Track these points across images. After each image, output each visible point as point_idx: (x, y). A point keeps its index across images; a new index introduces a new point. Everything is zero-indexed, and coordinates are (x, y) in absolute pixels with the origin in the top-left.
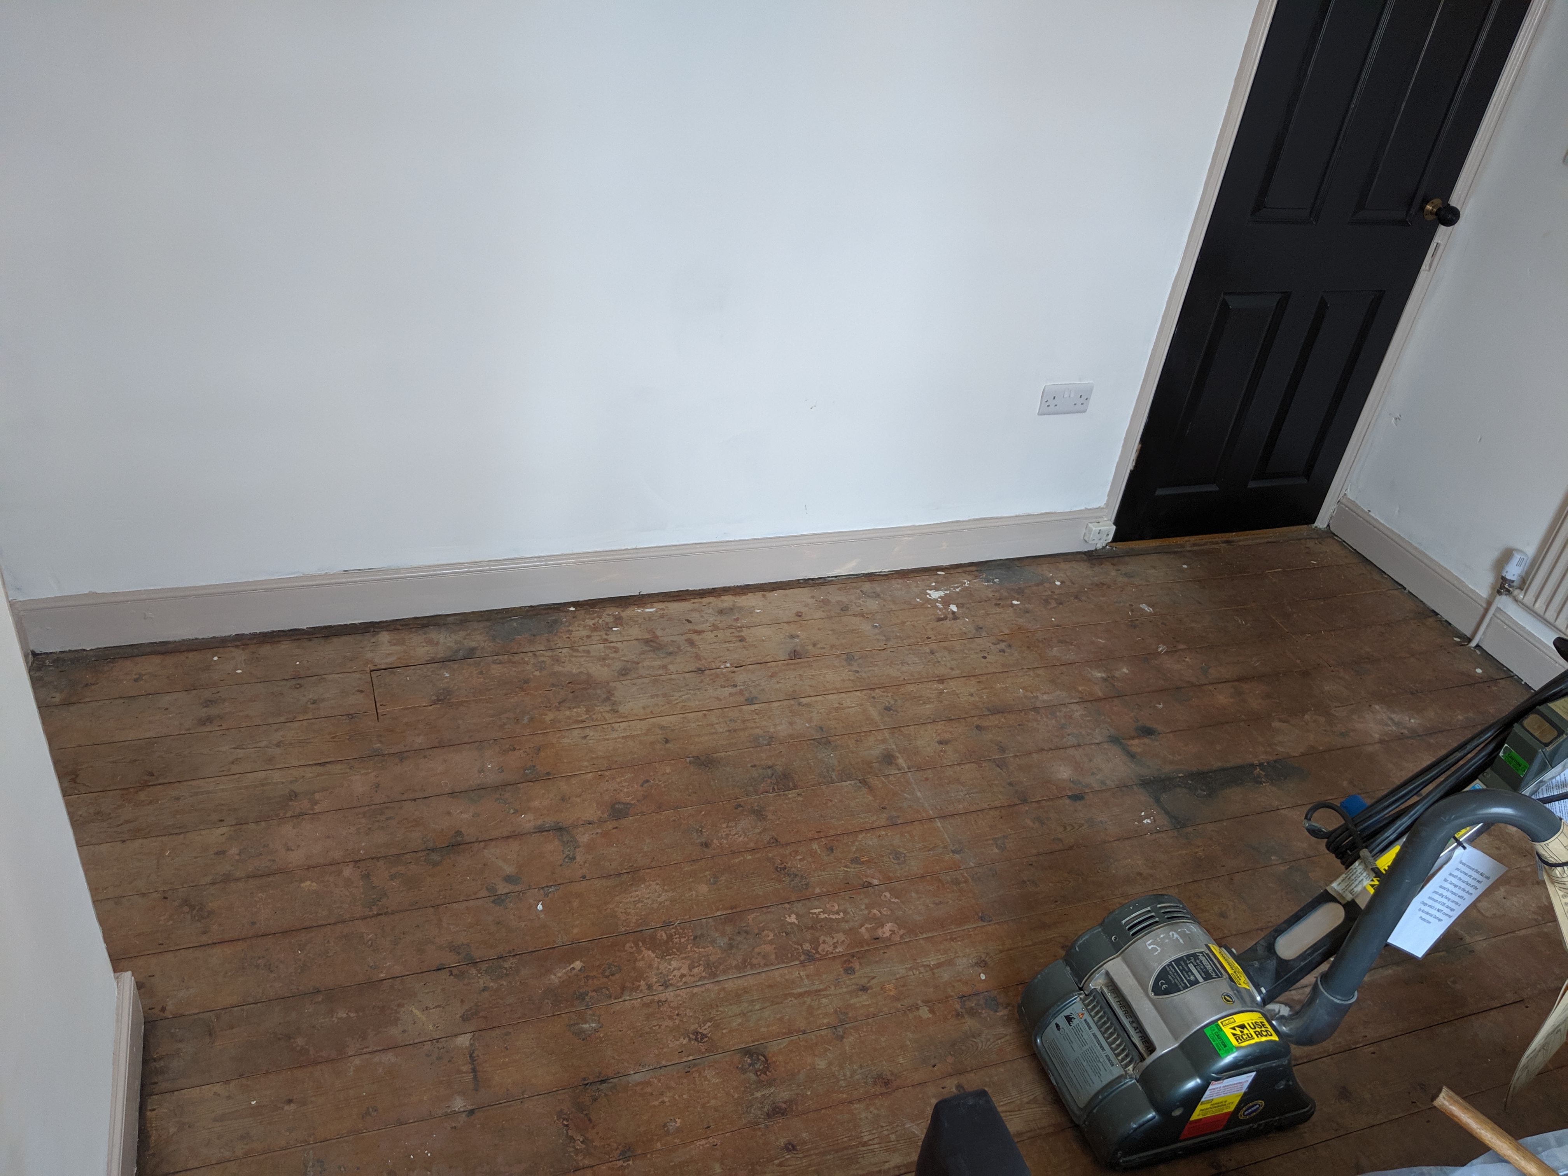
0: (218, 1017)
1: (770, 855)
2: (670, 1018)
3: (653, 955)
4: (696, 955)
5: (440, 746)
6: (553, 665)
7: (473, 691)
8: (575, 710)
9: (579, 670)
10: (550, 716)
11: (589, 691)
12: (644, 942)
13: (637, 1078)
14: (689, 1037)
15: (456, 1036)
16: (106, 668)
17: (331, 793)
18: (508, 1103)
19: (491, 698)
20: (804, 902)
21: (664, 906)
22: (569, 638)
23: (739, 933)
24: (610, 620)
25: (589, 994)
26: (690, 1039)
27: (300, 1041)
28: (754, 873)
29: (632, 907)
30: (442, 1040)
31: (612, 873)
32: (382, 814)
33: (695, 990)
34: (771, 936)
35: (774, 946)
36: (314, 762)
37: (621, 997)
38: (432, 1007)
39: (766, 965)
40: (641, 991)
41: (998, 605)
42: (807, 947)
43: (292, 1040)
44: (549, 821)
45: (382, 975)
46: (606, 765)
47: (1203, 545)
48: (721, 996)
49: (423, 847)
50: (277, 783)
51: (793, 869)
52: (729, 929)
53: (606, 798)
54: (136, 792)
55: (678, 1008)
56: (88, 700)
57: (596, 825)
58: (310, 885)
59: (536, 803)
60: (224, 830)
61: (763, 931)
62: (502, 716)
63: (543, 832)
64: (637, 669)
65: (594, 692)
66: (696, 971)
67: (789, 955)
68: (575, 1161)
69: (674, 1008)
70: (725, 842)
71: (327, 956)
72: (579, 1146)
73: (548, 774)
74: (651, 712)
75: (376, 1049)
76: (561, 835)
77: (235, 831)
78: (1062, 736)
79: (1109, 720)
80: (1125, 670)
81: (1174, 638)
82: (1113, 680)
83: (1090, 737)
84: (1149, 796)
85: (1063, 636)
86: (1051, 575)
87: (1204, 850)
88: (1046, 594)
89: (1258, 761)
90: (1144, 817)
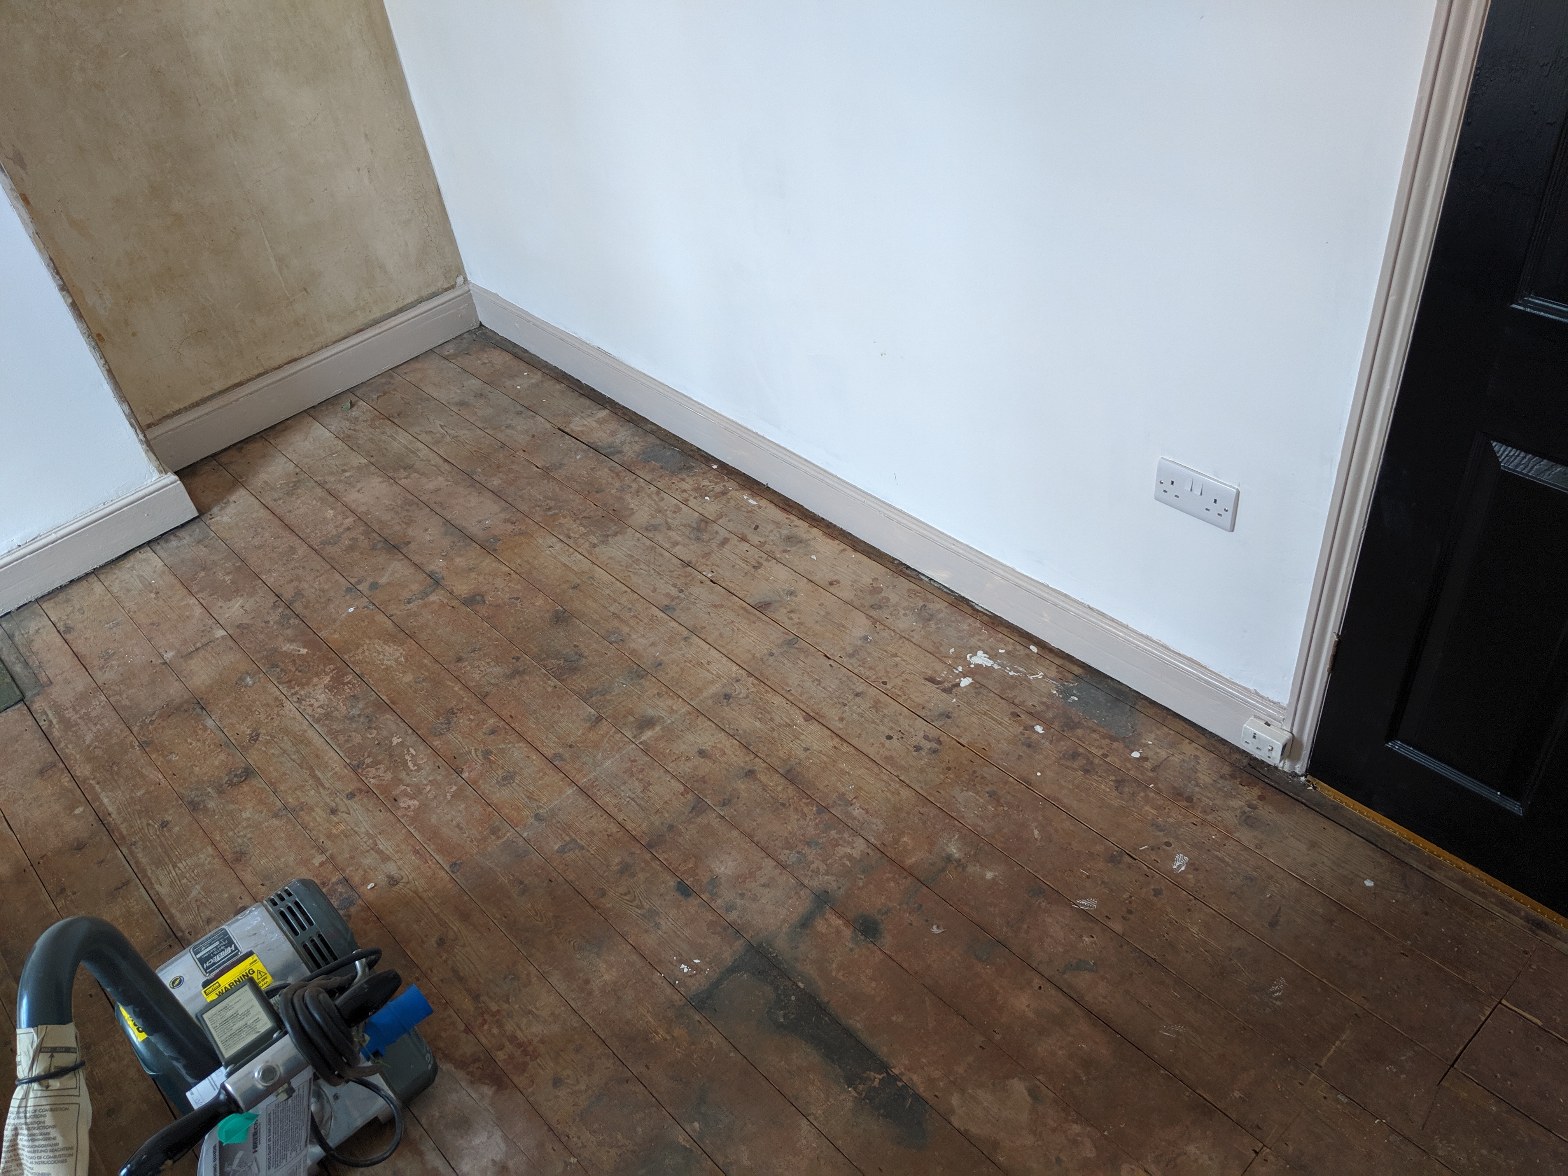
0: (212, 538)
1: (466, 699)
2: (268, 716)
3: (326, 682)
4: (334, 704)
5: (496, 493)
6: (630, 493)
7: (570, 475)
8: (580, 528)
9: (634, 507)
10: (565, 520)
11: (610, 523)
12: (337, 672)
13: (209, 722)
14: (253, 732)
15: (224, 629)
17: (421, 478)
18: (175, 675)
19: (566, 487)
20: (419, 740)
21: (380, 666)
22: (673, 483)
23: (368, 717)
24: (718, 490)
25: (277, 668)
26: (251, 734)
27: (202, 574)
28: (439, 698)
29: (372, 651)
30: (218, 625)
31: (403, 627)
32: (411, 505)
33: (300, 718)
36: (446, 457)
37: (280, 684)
38: (244, 608)
39: (340, 745)
40: (290, 691)
41: (1015, 715)
42: (368, 760)
43: (202, 571)
44: (443, 573)
46: (523, 571)
48: (298, 733)
50: (417, 456)
51: (455, 719)
52: (370, 709)
53: (485, 588)
54: (381, 419)
57: (450, 597)
59: (459, 560)
61: (376, 729)
62: (548, 501)
63: (430, 576)
64: (661, 533)
65: (612, 526)
66: (319, 709)
67: (355, 754)
69: (278, 714)
70: (469, 668)
71: (273, 550)
73: (495, 550)
74: (607, 563)
75: (203, 603)
76: (430, 586)
77: (365, 465)
78: (791, 848)
79: (861, 884)
80: (989, 875)
81: (1130, 912)
82: (956, 868)
83: (810, 873)
84: (735, 960)
85: (1009, 793)
86: (1150, 742)
87: (666, 1040)
88: (1094, 750)
89: (902, 1074)
90: (692, 963)
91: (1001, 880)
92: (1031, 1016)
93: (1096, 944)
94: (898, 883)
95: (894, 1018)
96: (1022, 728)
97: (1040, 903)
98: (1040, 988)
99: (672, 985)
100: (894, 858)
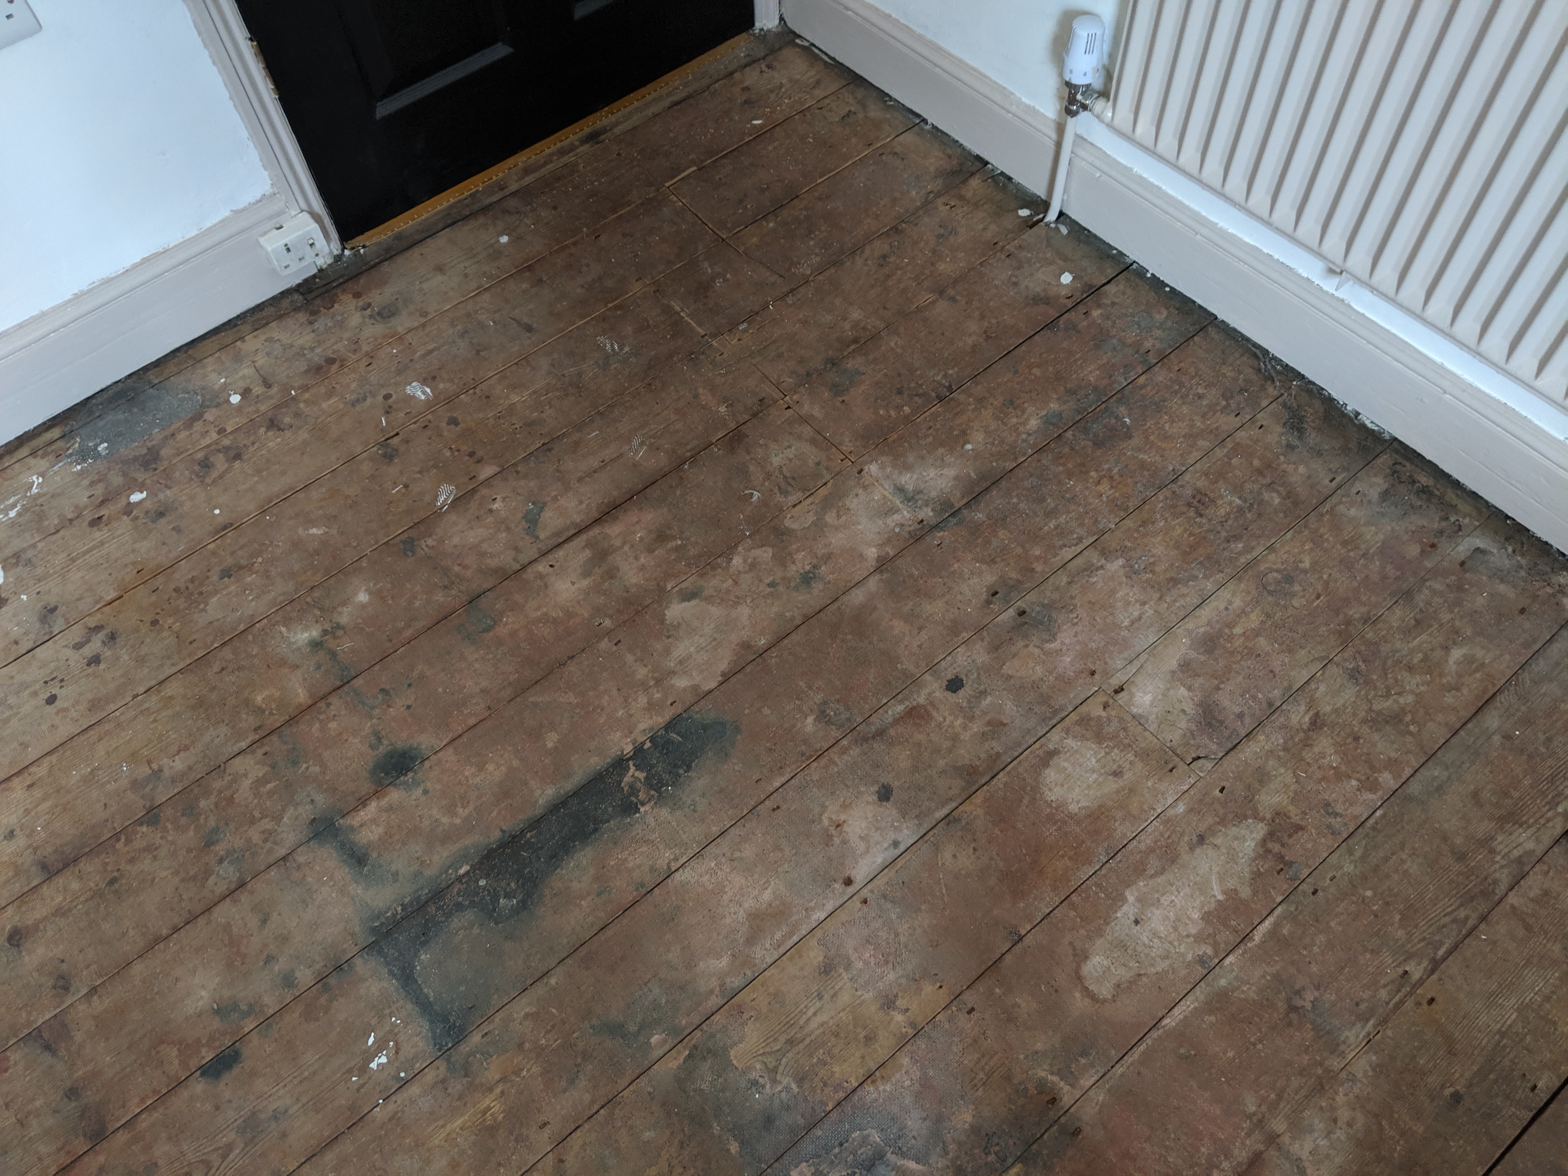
41: (96, 522)
47: (546, 164)
78: (208, 873)
79: (317, 769)
80: (363, 597)
81: (472, 454)
82: (335, 638)
83: (269, 845)
84: (391, 972)
85: (233, 552)
86: (223, 380)
87: (502, 1093)
88: (207, 441)
89: (634, 742)
90: (373, 1049)
91: (375, 584)
92: (587, 582)
93: (507, 497)
94: (335, 716)
95: (550, 745)
96: (125, 517)
97: (427, 546)
98: (551, 566)
99: (407, 1082)
100: (287, 718)
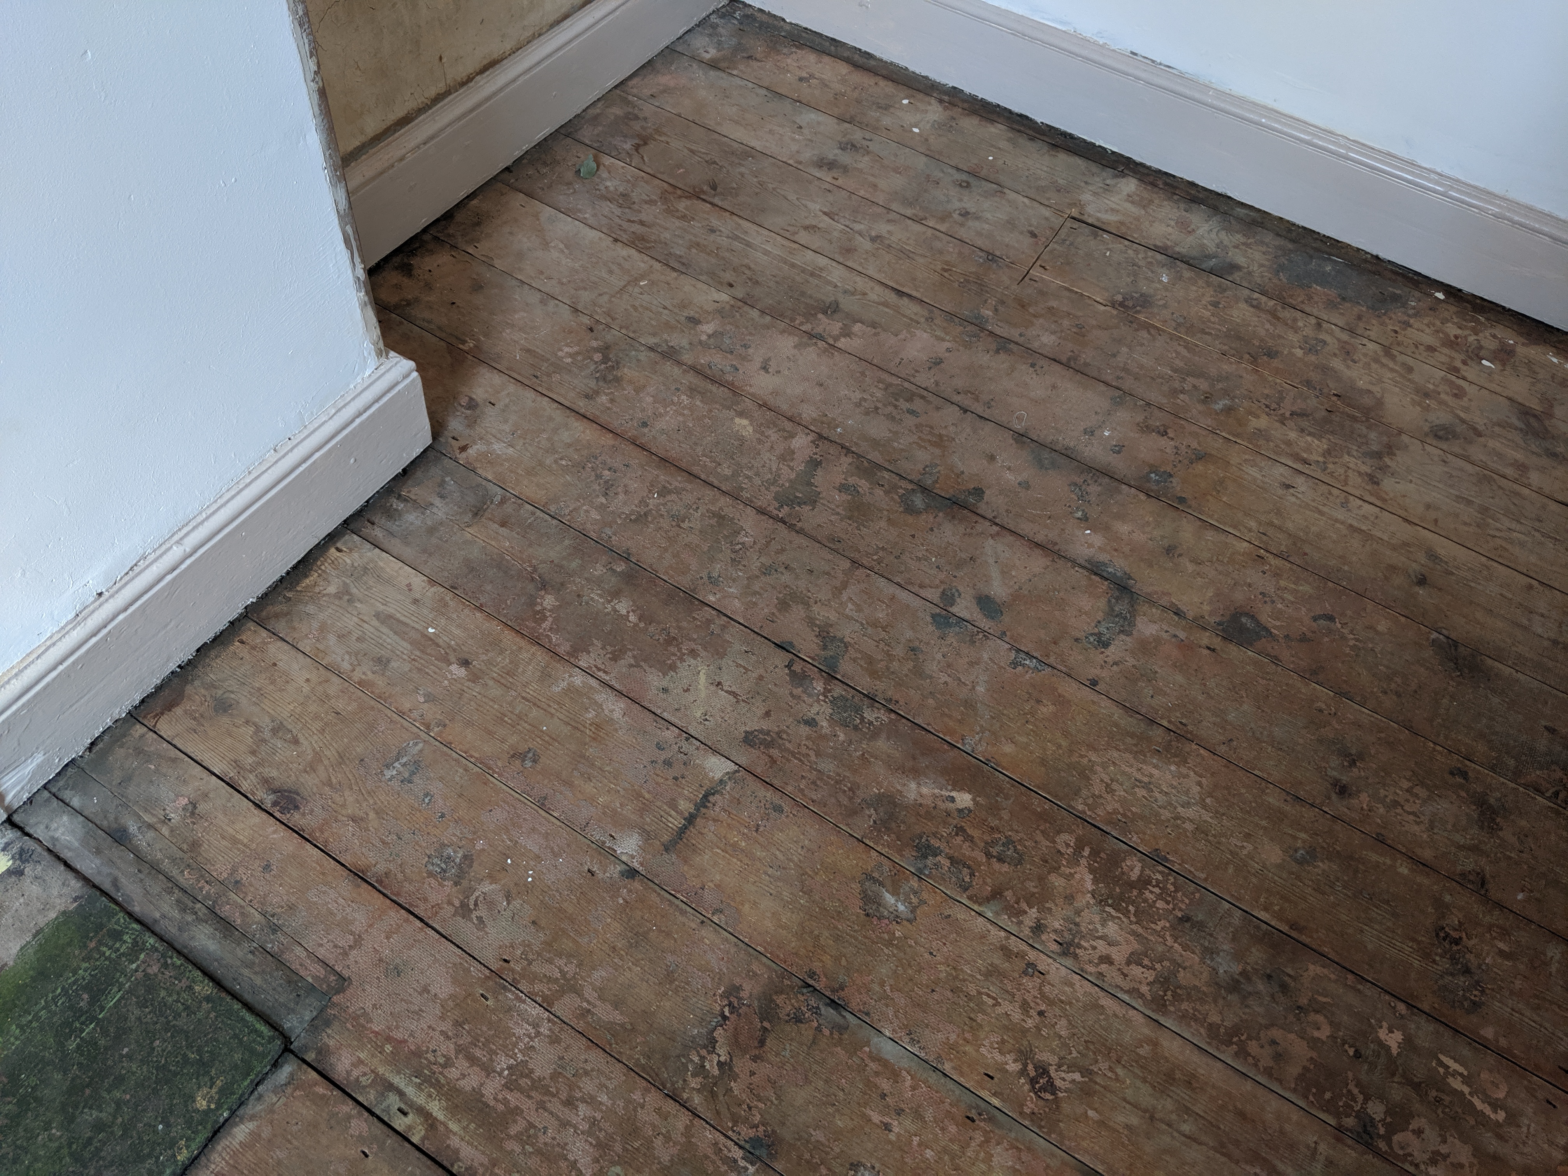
0: (503, 501)
1: (1448, 898)
2: (1025, 1007)
3: (1089, 886)
4: (1160, 949)
5: (1068, 364)
6: (1335, 355)
7: (1181, 320)
8: (1309, 438)
9: (1370, 387)
10: (1262, 422)
11: (1357, 426)
12: (1094, 853)
13: (888, 1050)
14: (1025, 1066)
15: (716, 752)
16: (785, 51)
17: (875, 334)
18: (684, 906)
19: (1197, 346)
20: (1442, 1029)
21: (1178, 826)
22: (1396, 332)
23: (1269, 977)
24: (1490, 344)
25: (939, 858)
26: (1023, 1072)
27: (549, 601)
28: (1388, 902)
29: (1127, 784)
30: (695, 741)
31: (1143, 711)
32: (910, 400)
33: (1106, 1002)
34: (1324, 1033)
35: (1314, 1055)
36: (895, 286)
37: (980, 904)
38: (725, 688)
39: (1268, 1072)
40: (1020, 923)
42: (1376, 1110)
43: (543, 593)
44: (1119, 565)
45: (711, 599)
46: (1283, 548)
48: (1141, 1051)
49: (914, 477)
50: (829, 283)
51: (1470, 957)
52: (1257, 955)
53: (1239, 596)
54: (680, 197)
55: (1051, 1003)
56: (735, 72)
57: (1184, 622)
58: (745, 427)
59: (1123, 528)
60: (724, 297)
61: (1317, 1012)
62: (1190, 379)
63: (1096, 574)
64: (1471, 443)
65: (1365, 431)
66: (1136, 971)
67: (1328, 1095)
68: (685, 1081)
69: (1043, 996)
70: (1382, 810)
71: (679, 526)
72: (711, 1066)
73: (1182, 500)
74: (1436, 521)
75: (613, 683)
76: (1117, 599)
77: (732, 306)
